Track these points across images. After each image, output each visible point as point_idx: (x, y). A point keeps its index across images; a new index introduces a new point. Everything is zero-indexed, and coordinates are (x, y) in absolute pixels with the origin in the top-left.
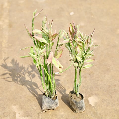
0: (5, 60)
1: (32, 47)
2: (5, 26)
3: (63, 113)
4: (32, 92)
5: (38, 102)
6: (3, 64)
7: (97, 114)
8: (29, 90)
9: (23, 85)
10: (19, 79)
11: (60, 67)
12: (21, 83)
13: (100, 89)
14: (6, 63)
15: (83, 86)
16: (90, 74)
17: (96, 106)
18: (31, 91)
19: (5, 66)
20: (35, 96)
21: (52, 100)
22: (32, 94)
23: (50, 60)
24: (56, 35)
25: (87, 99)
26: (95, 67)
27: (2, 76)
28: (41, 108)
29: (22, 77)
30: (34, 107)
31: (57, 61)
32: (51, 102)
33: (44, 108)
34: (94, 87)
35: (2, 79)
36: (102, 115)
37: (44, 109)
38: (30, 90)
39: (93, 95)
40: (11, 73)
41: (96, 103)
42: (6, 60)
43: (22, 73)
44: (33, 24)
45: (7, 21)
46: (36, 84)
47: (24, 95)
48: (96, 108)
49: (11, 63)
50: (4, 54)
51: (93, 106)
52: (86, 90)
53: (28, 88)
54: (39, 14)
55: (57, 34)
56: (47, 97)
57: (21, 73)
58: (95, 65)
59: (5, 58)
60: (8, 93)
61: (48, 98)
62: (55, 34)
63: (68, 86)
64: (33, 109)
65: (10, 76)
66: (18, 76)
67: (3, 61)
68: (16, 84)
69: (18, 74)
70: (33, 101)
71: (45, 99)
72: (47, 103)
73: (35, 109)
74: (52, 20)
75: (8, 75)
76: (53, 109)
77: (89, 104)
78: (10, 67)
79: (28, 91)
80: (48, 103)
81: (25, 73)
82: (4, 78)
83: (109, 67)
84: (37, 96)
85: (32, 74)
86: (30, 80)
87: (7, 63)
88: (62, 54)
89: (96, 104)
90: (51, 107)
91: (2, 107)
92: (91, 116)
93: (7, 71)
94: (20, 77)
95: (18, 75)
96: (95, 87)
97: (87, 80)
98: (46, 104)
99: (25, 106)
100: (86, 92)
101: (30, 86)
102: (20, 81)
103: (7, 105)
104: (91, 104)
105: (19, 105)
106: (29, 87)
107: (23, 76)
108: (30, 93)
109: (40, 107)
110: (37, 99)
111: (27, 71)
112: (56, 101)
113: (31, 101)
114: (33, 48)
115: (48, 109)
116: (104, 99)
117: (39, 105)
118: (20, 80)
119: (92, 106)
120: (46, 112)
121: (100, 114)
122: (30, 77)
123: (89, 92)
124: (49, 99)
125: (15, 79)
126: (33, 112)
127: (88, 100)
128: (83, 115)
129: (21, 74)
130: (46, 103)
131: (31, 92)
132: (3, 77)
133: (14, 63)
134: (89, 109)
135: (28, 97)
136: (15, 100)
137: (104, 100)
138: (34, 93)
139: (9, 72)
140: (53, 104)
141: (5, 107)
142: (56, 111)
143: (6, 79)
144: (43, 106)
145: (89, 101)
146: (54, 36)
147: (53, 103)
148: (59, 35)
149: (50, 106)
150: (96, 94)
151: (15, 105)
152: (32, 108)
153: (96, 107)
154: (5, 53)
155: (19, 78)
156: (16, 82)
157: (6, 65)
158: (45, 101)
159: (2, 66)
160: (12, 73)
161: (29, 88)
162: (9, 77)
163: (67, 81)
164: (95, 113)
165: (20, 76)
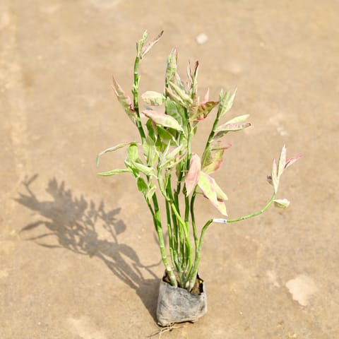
0: (27, 184)
1: (132, 145)
2: (12, 84)
3: (220, 332)
4: (122, 274)
5: (144, 302)
6: (23, 196)
7: (320, 328)
8: (112, 269)
9: (92, 254)
10: (77, 239)
11: (220, 198)
12: (84, 250)
13: (317, 253)
14: (30, 192)
15: (267, 249)
16: (280, 214)
17: (312, 305)
18: (119, 273)
19: (29, 202)
20: (133, 286)
21: (189, 295)
22: (122, 279)
23: (193, 179)
24: (211, 105)
25: (284, 287)
26: (292, 190)
27: (26, 232)
28: (156, 320)
29: (85, 231)
30: (134, 319)
31: (211, 181)
32: (188, 301)
33: (167, 320)
34: (298, 249)
35: (27, 240)
36: (333, 330)
37: (165, 323)
38: (115, 269)
39: (299, 273)
40: (50, 221)
41: (313, 295)
42: (30, 182)
43: (84, 218)
44: (135, 75)
45: (15, 68)
46: (130, 249)
47: (99, 284)
48: (314, 312)
49: (47, 190)
50: (20, 166)
51: (304, 307)
52: (277, 259)
53: (106, 262)
54: (152, 44)
55: (213, 103)
56: (174, 289)
57: (82, 220)
58: (292, 186)
59: (26, 177)
60: (51, 282)
61: (179, 291)
62: (207, 104)
63: (224, 252)
64: (130, 326)
65: (48, 231)
66: (75, 228)
67: (23, 187)
68: (70, 252)
69: (71, 224)
70: (129, 302)
71: (168, 293)
72: (174, 305)
73: (139, 324)
74: (197, 63)
75: (42, 229)
76: (190, 322)
77: (292, 300)
78: (45, 203)
79: (109, 271)
80: (179, 304)
81: (93, 219)
82: (33, 239)
83: (331, 191)
84: (137, 285)
85: (115, 222)
86: (111, 240)
87: (35, 192)
88: (222, 161)
89: (312, 299)
90: (186, 317)
91: (39, 323)
92: (304, 334)
93: (38, 217)
94: (80, 233)
95: (72, 227)
96: (301, 250)
97: (274, 231)
98: (171, 308)
99: (106, 318)
100: (279, 266)
101: (114, 258)
102: (80, 244)
103: (54, 317)
104: (297, 302)
105: (89, 315)
106: (110, 259)
107: (90, 227)
108: (117, 278)
109: (150, 318)
110: (139, 293)
111: (100, 213)
112: (202, 299)
113: (121, 301)
114: (135, 145)
115: (178, 321)
116: (333, 284)
117: (147, 311)
118: (82, 240)
119: (301, 306)
120: (171, 330)
121: (329, 328)
122: (111, 231)
123: (286, 265)
124: (182, 292)
125: (67, 240)
126: (133, 335)
127: (288, 290)
128: (279, 335)
129: (81, 224)
130: (171, 306)
131: (118, 275)
132: (28, 234)
133: (57, 192)
134: (295, 314)
135: (111, 289)
136: (75, 302)
137: (333, 287)
138: (129, 277)
139: (45, 219)
140: (192, 307)
141: (47, 325)
142: (198, 327)
143: (38, 240)
144: (161, 314)
145: (291, 291)
146: (204, 110)
147: (192, 304)
148: (221, 106)
149: (183, 313)
150: (308, 272)
151: (76, 316)
152: (130, 323)
153: (313, 309)
154: (24, 163)
155: (78, 234)
156: (71, 246)
157: (33, 197)
158: (170, 299)
159: (20, 201)
160: (54, 220)
161: (111, 263)
162: (46, 235)
163: (217, 237)
164: (314, 327)
165: (80, 228)
